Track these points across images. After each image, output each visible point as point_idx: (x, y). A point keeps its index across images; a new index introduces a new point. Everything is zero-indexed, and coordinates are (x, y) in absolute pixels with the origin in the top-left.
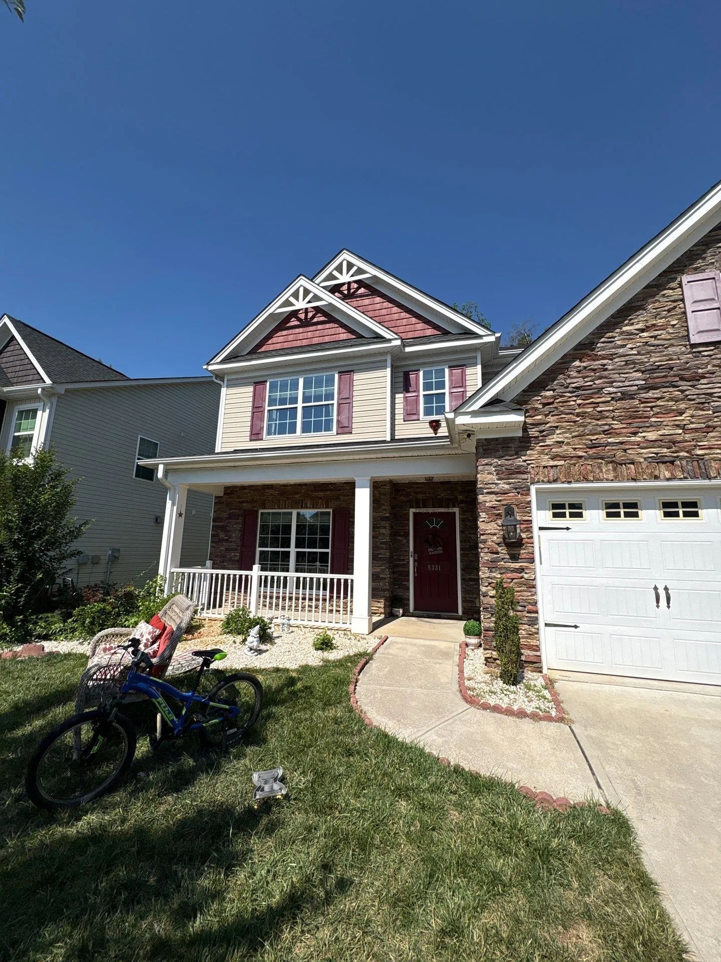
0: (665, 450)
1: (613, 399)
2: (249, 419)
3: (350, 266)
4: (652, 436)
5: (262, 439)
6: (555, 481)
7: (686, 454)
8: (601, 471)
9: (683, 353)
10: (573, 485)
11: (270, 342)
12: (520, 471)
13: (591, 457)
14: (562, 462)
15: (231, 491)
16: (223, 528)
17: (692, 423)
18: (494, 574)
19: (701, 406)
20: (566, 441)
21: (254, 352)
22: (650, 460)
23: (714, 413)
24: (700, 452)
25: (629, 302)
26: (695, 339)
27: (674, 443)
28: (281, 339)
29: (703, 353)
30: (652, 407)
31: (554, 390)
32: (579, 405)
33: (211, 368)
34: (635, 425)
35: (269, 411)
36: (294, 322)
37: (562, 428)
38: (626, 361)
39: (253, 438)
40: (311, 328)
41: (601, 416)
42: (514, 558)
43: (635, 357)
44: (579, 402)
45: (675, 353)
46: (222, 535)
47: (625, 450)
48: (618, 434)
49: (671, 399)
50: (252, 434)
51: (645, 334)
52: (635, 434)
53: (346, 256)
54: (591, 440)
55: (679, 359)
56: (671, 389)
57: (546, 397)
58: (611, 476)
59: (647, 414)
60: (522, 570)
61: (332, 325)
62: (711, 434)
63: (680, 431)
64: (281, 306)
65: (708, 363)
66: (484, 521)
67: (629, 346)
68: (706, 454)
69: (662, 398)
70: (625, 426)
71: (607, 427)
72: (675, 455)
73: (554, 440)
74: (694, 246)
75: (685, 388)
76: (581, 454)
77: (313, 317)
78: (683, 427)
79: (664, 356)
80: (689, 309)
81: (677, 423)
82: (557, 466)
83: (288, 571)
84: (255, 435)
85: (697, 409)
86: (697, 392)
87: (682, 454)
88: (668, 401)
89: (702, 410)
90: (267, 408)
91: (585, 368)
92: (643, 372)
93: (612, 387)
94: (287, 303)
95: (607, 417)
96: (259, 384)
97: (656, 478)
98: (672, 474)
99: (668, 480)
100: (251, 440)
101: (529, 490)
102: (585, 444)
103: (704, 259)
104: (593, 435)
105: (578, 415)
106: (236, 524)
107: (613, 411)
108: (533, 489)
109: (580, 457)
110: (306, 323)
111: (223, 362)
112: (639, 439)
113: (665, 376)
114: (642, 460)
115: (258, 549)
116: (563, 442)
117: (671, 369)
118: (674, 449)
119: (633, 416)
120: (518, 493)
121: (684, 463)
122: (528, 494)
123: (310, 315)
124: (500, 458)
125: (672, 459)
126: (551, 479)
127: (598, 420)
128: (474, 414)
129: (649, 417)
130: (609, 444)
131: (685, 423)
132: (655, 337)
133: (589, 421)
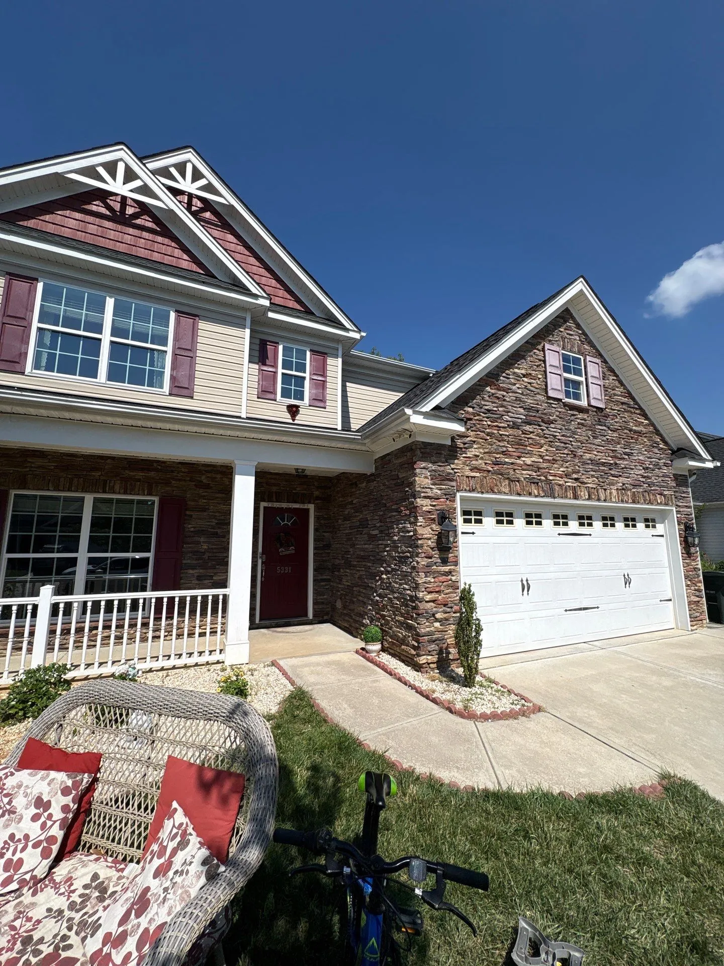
0: (534, 473)
1: (508, 426)
3: (198, 174)
4: (528, 461)
5: (23, 373)
6: (473, 490)
7: (544, 478)
8: (502, 485)
9: (544, 401)
10: (485, 496)
12: (448, 478)
13: (495, 473)
14: (478, 475)
17: (547, 455)
18: (429, 579)
19: (551, 444)
20: (481, 456)
22: (527, 480)
23: (556, 450)
24: (550, 478)
26: (550, 393)
27: (539, 468)
28: (69, 222)
30: (528, 438)
32: (489, 426)
34: (520, 450)
35: (41, 330)
36: (97, 207)
37: (478, 443)
41: (501, 438)
42: (445, 561)
43: (520, 396)
45: (540, 400)
47: (514, 470)
48: (510, 456)
49: (537, 435)
52: (520, 457)
54: (496, 458)
55: (541, 405)
56: (537, 427)
57: (468, 413)
58: (506, 490)
59: (525, 443)
60: (450, 573)
62: (555, 466)
63: (541, 460)
64: (78, 171)
65: (554, 413)
66: (421, 526)
68: (553, 480)
69: (533, 432)
70: (514, 450)
71: (505, 449)
72: (539, 478)
73: (473, 453)
75: (544, 428)
76: (489, 468)
77: (135, 216)
78: (543, 458)
79: (535, 400)
80: (548, 369)
81: (540, 453)
82: (474, 477)
85: (549, 445)
86: (550, 433)
87: (542, 478)
89: (551, 447)
90: (36, 324)
91: (493, 394)
92: (524, 409)
93: (508, 415)
95: (505, 441)
96: (18, 278)
97: (530, 494)
98: (538, 493)
99: (536, 496)
101: (455, 497)
102: (492, 461)
103: (553, 335)
104: (497, 453)
105: (488, 434)
107: (508, 436)
108: (458, 495)
109: (489, 471)
112: (522, 463)
113: (535, 416)
114: (523, 479)
116: (478, 456)
117: (538, 411)
118: (539, 473)
119: (519, 443)
120: (447, 499)
121: (543, 484)
122: (454, 501)
124: (434, 463)
125: (537, 481)
126: (471, 488)
127: (499, 441)
128: (426, 415)
130: (506, 463)
131: (543, 454)
133: (495, 441)
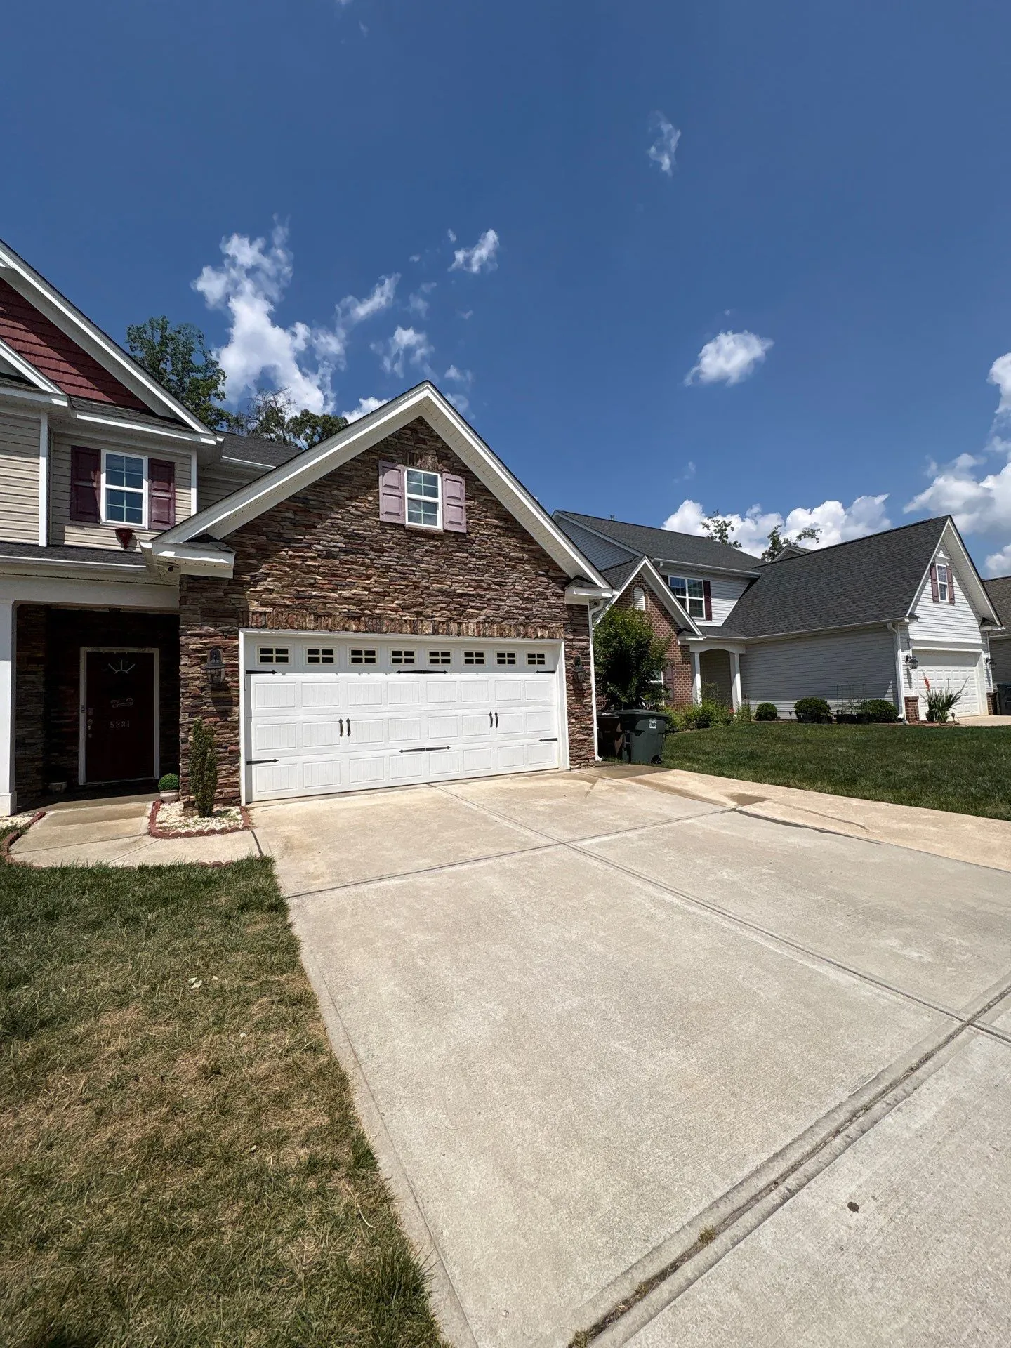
0: (355, 607)
1: (319, 556)
4: (346, 594)
6: (264, 627)
7: (369, 612)
8: (305, 621)
9: (374, 527)
10: (280, 632)
12: (229, 614)
13: (297, 607)
14: (270, 609)
17: (375, 587)
18: (195, 719)
19: (383, 575)
20: (276, 589)
22: (343, 614)
24: (378, 612)
26: (383, 518)
27: (363, 601)
29: (387, 531)
30: (349, 569)
32: (290, 556)
34: (335, 582)
42: (220, 702)
44: (290, 553)
45: (369, 526)
47: (325, 604)
48: (322, 589)
49: (363, 565)
52: (333, 590)
54: (299, 591)
55: (371, 531)
58: (312, 626)
59: (344, 574)
60: (226, 713)
63: (367, 593)
66: (186, 665)
68: (382, 614)
70: (326, 582)
71: (312, 581)
72: (362, 612)
73: (264, 587)
74: (391, 436)
75: (373, 557)
76: (288, 603)
78: (369, 590)
80: (381, 490)
81: (365, 585)
82: (265, 613)
85: (380, 576)
88: (360, 566)
89: (383, 577)
93: (319, 544)
95: (313, 572)
97: (347, 630)
98: (358, 628)
99: (356, 632)
101: (238, 634)
102: (292, 594)
103: (396, 450)
104: (301, 586)
105: (288, 566)
107: (319, 567)
108: (241, 633)
109: (288, 606)
112: (337, 595)
114: (338, 614)
117: (365, 538)
118: (362, 607)
120: (226, 637)
121: (367, 619)
122: (237, 638)
125: (359, 615)
126: (260, 625)
130: (315, 597)
131: (370, 586)
133: (298, 573)
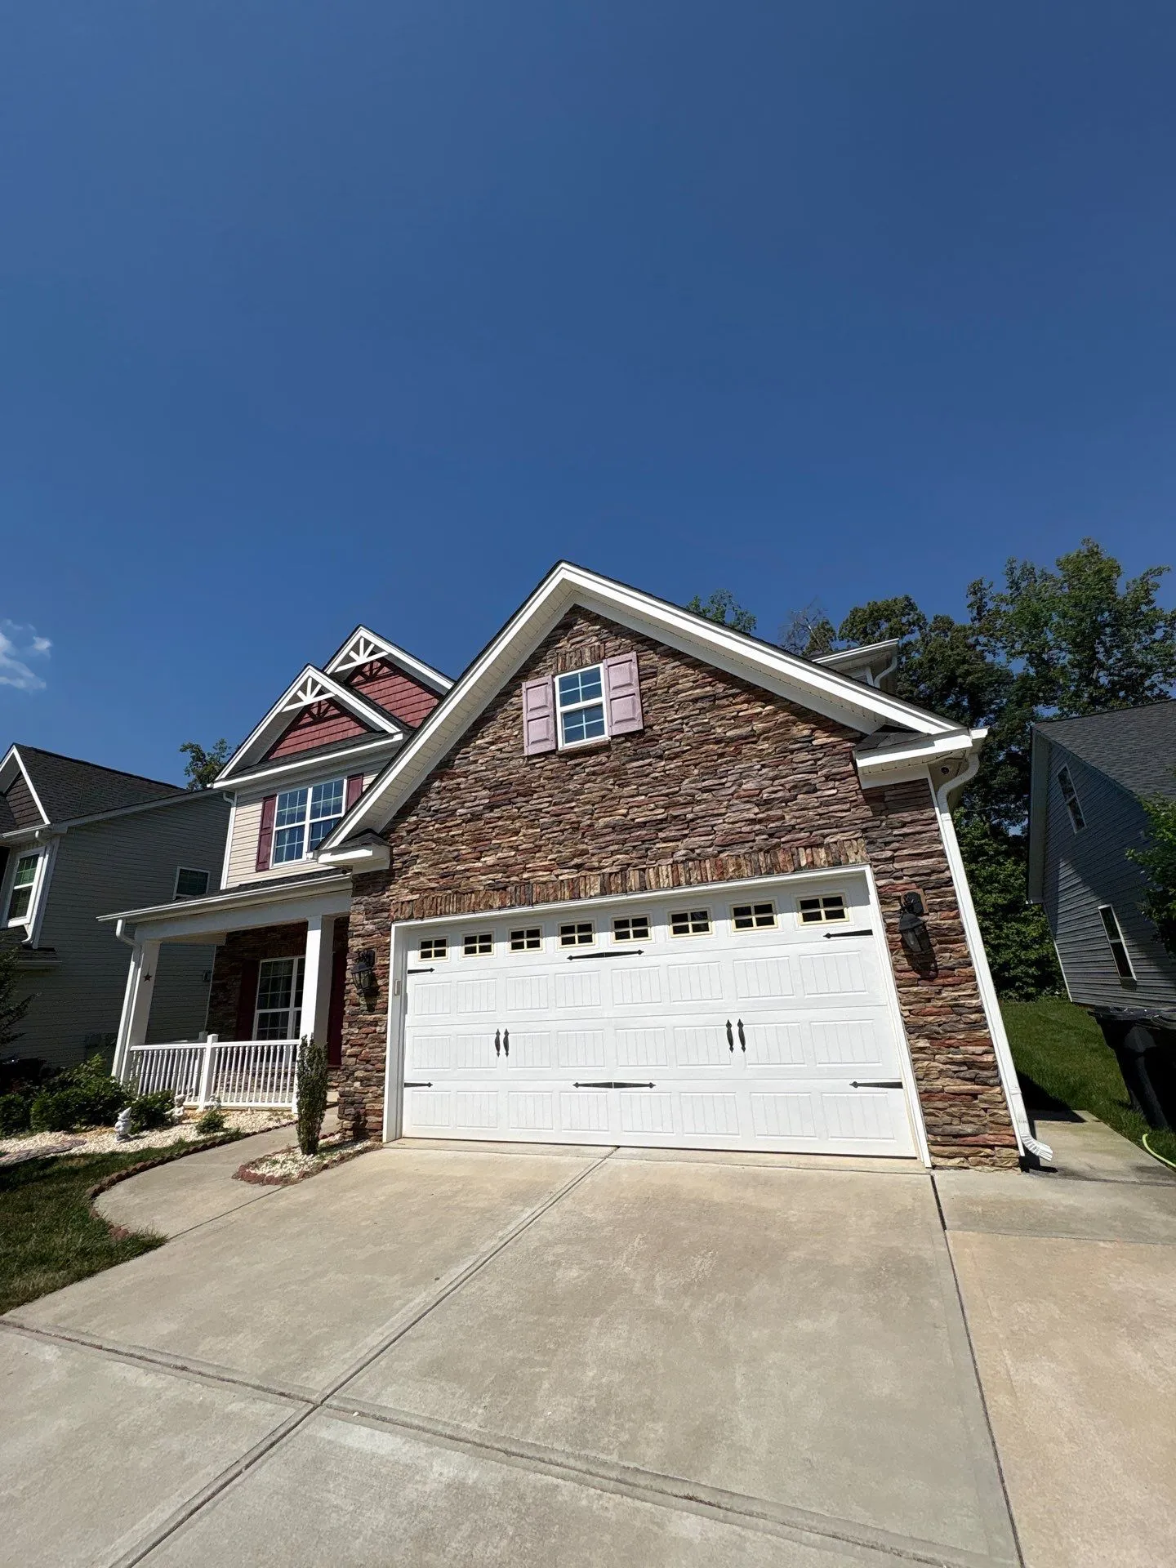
0: (500, 876)
1: (463, 821)
2: (256, 844)
3: (367, 643)
4: (491, 860)
5: (268, 869)
6: (411, 917)
7: (516, 879)
8: (448, 904)
9: (521, 766)
11: (282, 746)
12: (384, 908)
13: (441, 888)
14: (417, 896)
15: (234, 937)
16: (223, 987)
17: (524, 843)
18: (352, 1030)
19: (532, 824)
20: (423, 871)
21: (266, 761)
22: (487, 887)
23: (542, 830)
24: (527, 876)
25: (484, 713)
26: (530, 750)
27: (508, 866)
28: (294, 741)
29: (537, 766)
30: (493, 828)
31: (417, 815)
32: (436, 830)
33: (216, 785)
34: (479, 849)
35: (278, 832)
36: (307, 719)
37: (421, 857)
38: (475, 778)
39: (260, 867)
40: (326, 724)
41: (453, 841)
42: (371, 1009)
43: (485, 773)
44: (437, 826)
45: (515, 767)
46: (221, 995)
47: (468, 878)
48: (465, 861)
49: (509, 818)
50: (258, 863)
51: (493, 748)
52: (477, 859)
53: (363, 633)
54: (443, 869)
55: (518, 773)
56: (509, 807)
57: (410, 823)
59: (489, 836)
60: (375, 1023)
61: (345, 719)
62: (538, 855)
63: (513, 853)
64: (289, 703)
65: (540, 776)
66: (349, 969)
67: (480, 761)
68: (533, 877)
69: (502, 817)
70: (470, 851)
71: (456, 853)
72: (507, 880)
73: (413, 871)
74: (539, 648)
75: (521, 804)
76: (433, 885)
77: (326, 711)
78: (515, 848)
79: (506, 770)
80: (526, 717)
81: (510, 844)
82: (412, 901)
83: (284, 1037)
84: (261, 865)
85: (529, 827)
86: (530, 808)
87: (512, 879)
88: (506, 820)
89: (532, 828)
90: (275, 829)
91: (444, 788)
92: (489, 789)
93: (463, 807)
94: (296, 699)
95: (457, 842)
96: (268, 799)
97: (491, 907)
98: (503, 902)
99: (500, 908)
100: (257, 871)
101: (390, 929)
102: (438, 874)
103: (545, 661)
104: (445, 862)
105: (433, 841)
106: (236, 979)
107: (462, 835)
108: (393, 926)
109: (433, 889)
110: (319, 719)
111: (228, 778)
112: (481, 865)
113: (505, 793)
114: (481, 888)
115: (258, 1012)
116: (421, 873)
117: (511, 784)
118: (507, 874)
119: (478, 839)
120: (381, 934)
121: (513, 888)
122: (389, 935)
123: (323, 708)
124: (369, 895)
125: (505, 885)
126: (407, 916)
127: (450, 845)
128: (335, 851)
129: (490, 840)
130: (457, 872)
131: (517, 843)
132: (500, 750)
133: (442, 847)
